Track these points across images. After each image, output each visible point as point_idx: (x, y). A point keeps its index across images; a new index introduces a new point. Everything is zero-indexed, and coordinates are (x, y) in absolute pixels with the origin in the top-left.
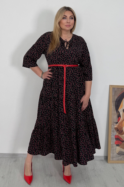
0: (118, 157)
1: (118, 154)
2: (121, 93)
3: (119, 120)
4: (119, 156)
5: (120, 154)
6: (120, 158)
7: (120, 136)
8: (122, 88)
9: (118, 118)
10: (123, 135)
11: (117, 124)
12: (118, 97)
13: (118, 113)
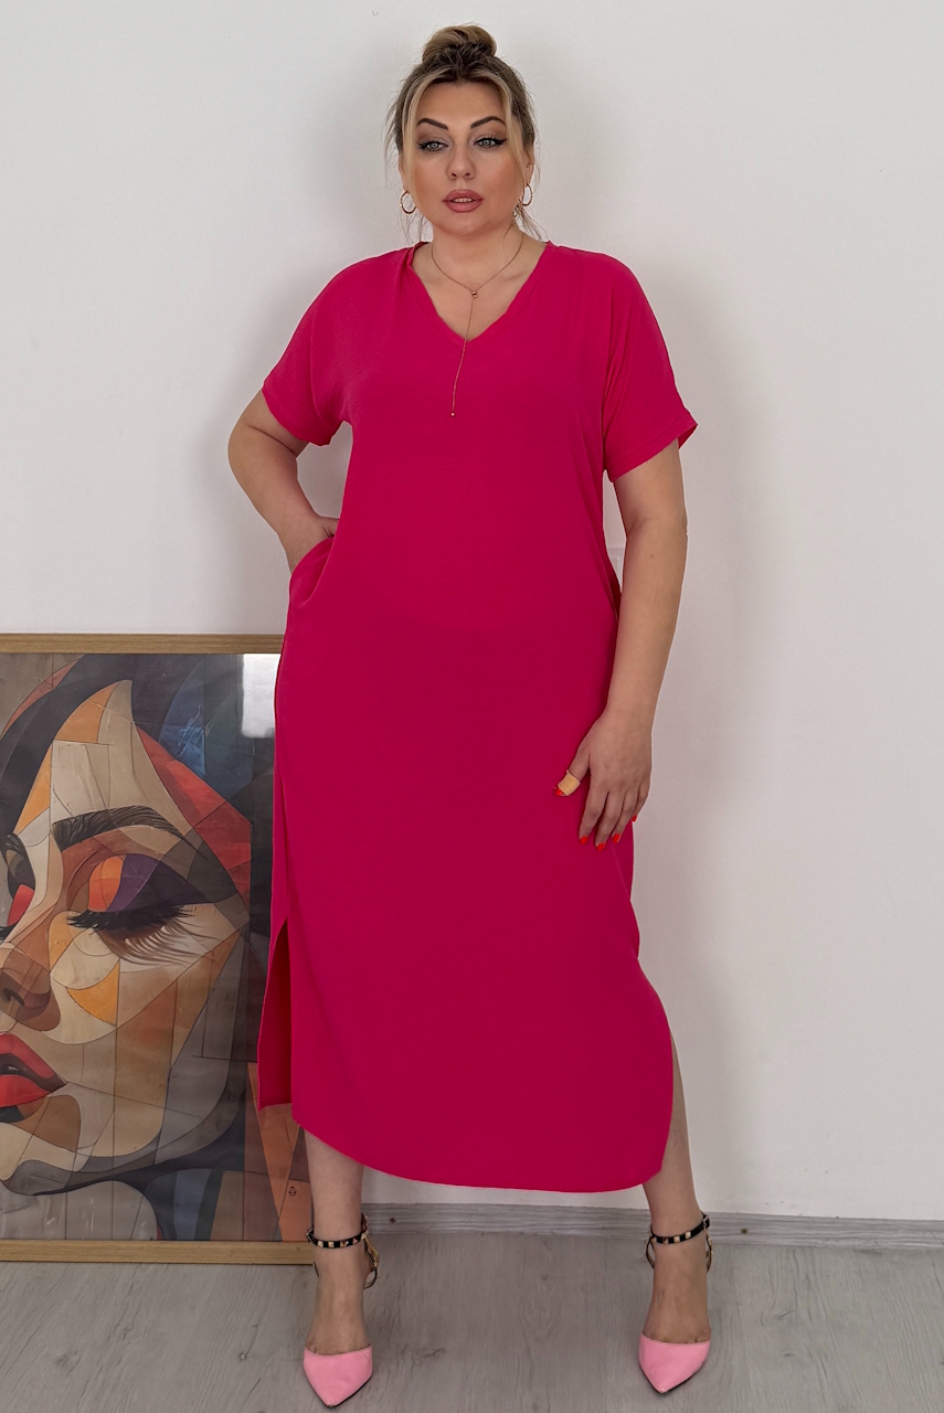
0: (12, 1210)
1: (9, 1184)
2: (38, 695)
3: (19, 909)
4: (18, 1199)
5: (28, 1182)
6: (26, 1216)
7: (26, 1034)
8: (46, 655)
9: (13, 890)
10: (50, 1034)
11: (7, 945)
12: (14, 727)
13: (10, 854)
